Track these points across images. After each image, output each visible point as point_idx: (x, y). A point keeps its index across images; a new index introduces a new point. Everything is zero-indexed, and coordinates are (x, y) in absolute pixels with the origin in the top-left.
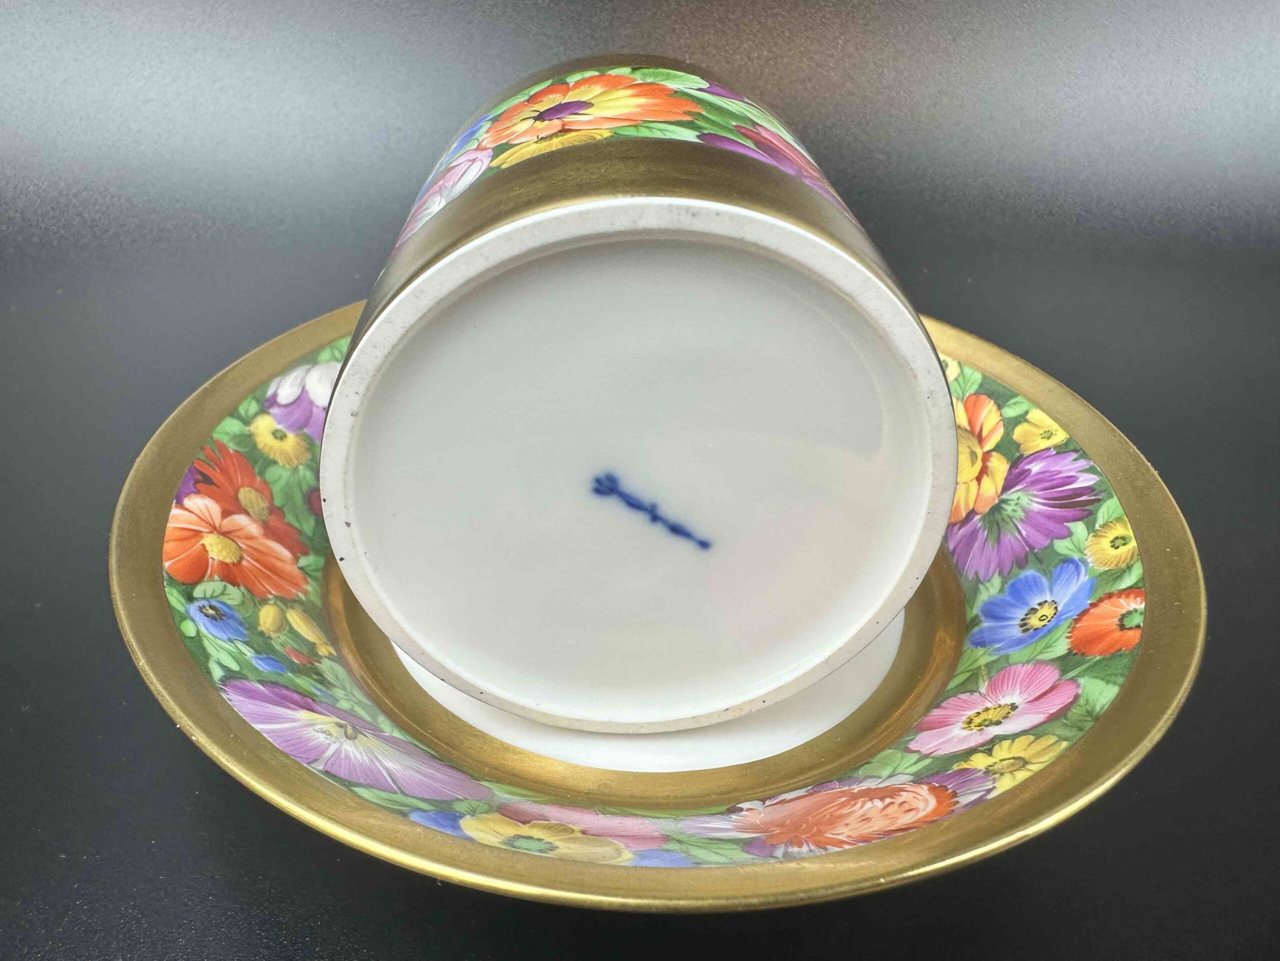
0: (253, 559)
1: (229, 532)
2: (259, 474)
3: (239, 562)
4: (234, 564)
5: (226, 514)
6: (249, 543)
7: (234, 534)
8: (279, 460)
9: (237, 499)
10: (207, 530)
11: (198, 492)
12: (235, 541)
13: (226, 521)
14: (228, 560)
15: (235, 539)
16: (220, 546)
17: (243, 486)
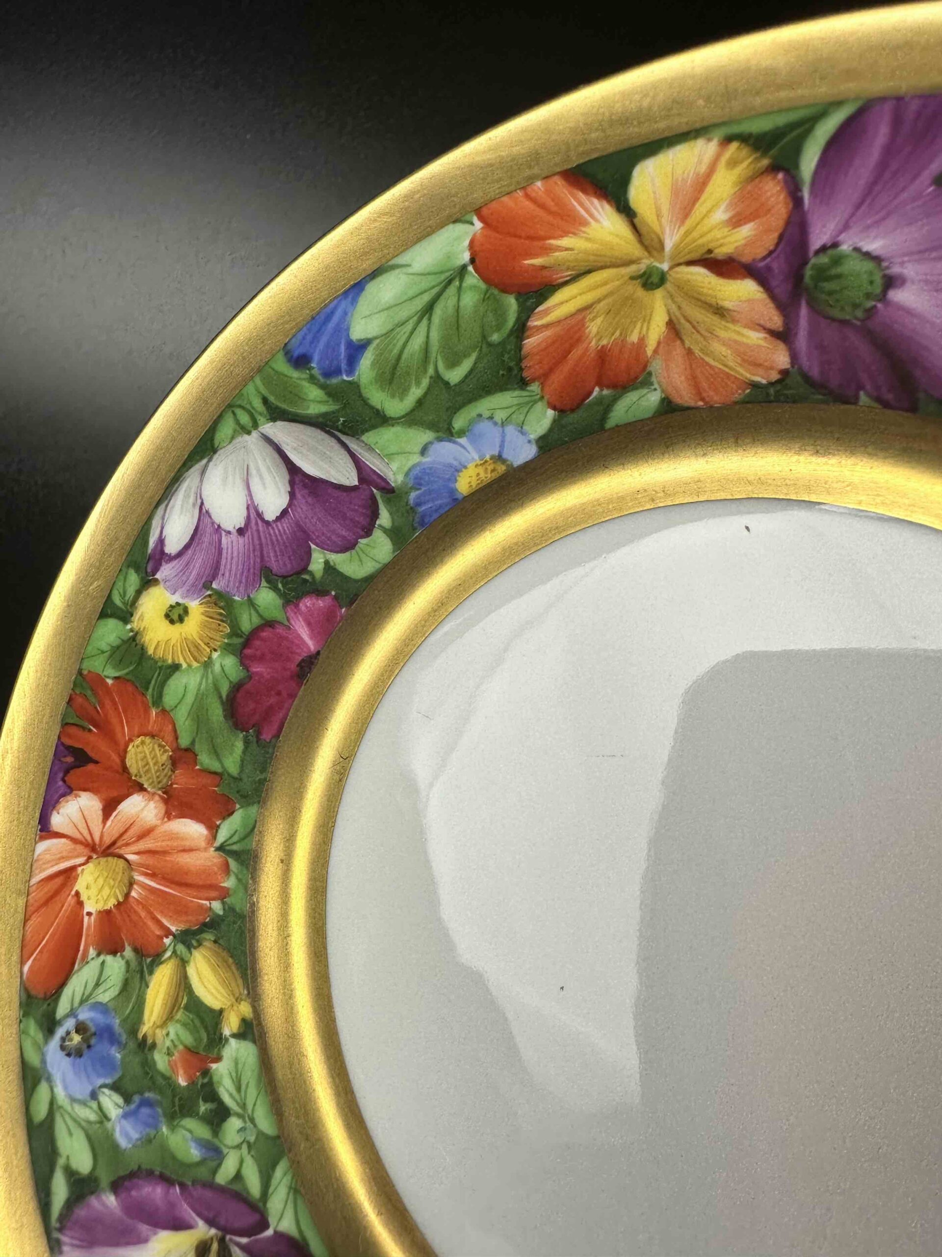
0: (146, 875)
1: (114, 843)
2: (154, 705)
3: (127, 896)
4: (119, 905)
5: (109, 808)
6: (142, 845)
7: (119, 844)
8: (182, 661)
9: (125, 769)
10: (81, 860)
11: (70, 790)
12: (120, 857)
13: (109, 823)
14: (111, 904)
15: (121, 852)
16: (101, 881)
17: (131, 740)
